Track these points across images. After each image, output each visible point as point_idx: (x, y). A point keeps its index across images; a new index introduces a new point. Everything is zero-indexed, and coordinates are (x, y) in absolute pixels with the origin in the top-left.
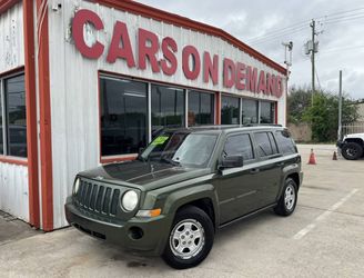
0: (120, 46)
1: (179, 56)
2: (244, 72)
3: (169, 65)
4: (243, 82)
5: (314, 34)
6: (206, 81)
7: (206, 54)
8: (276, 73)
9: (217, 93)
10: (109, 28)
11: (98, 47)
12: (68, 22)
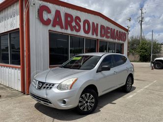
0: (58, 20)
1: (82, 24)
2: (109, 31)
3: (77, 28)
4: (109, 35)
5: (142, 13)
6: (93, 34)
7: (93, 23)
8: (123, 31)
9: (98, 40)
10: (53, 13)
11: (49, 20)
12: (37, 11)
